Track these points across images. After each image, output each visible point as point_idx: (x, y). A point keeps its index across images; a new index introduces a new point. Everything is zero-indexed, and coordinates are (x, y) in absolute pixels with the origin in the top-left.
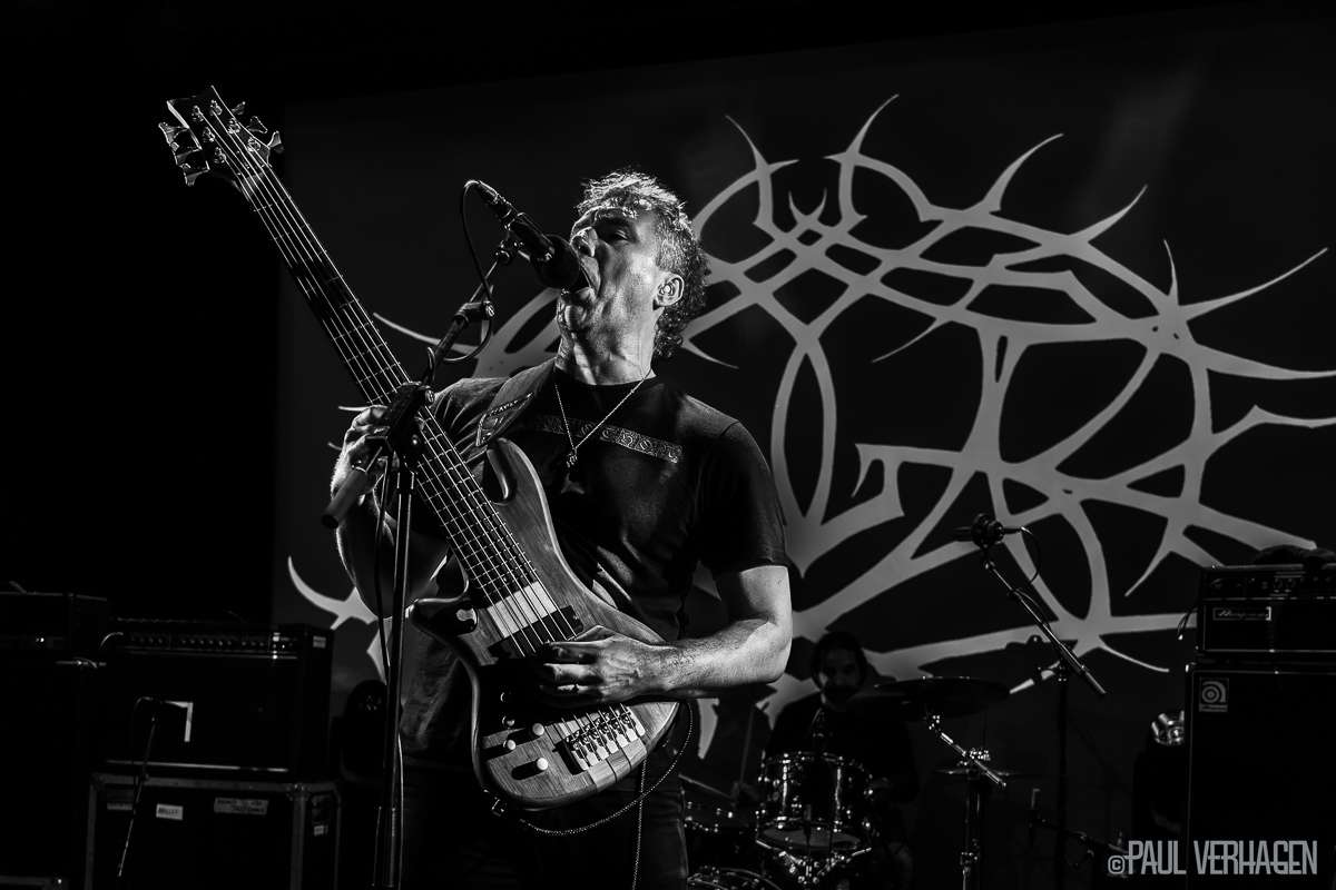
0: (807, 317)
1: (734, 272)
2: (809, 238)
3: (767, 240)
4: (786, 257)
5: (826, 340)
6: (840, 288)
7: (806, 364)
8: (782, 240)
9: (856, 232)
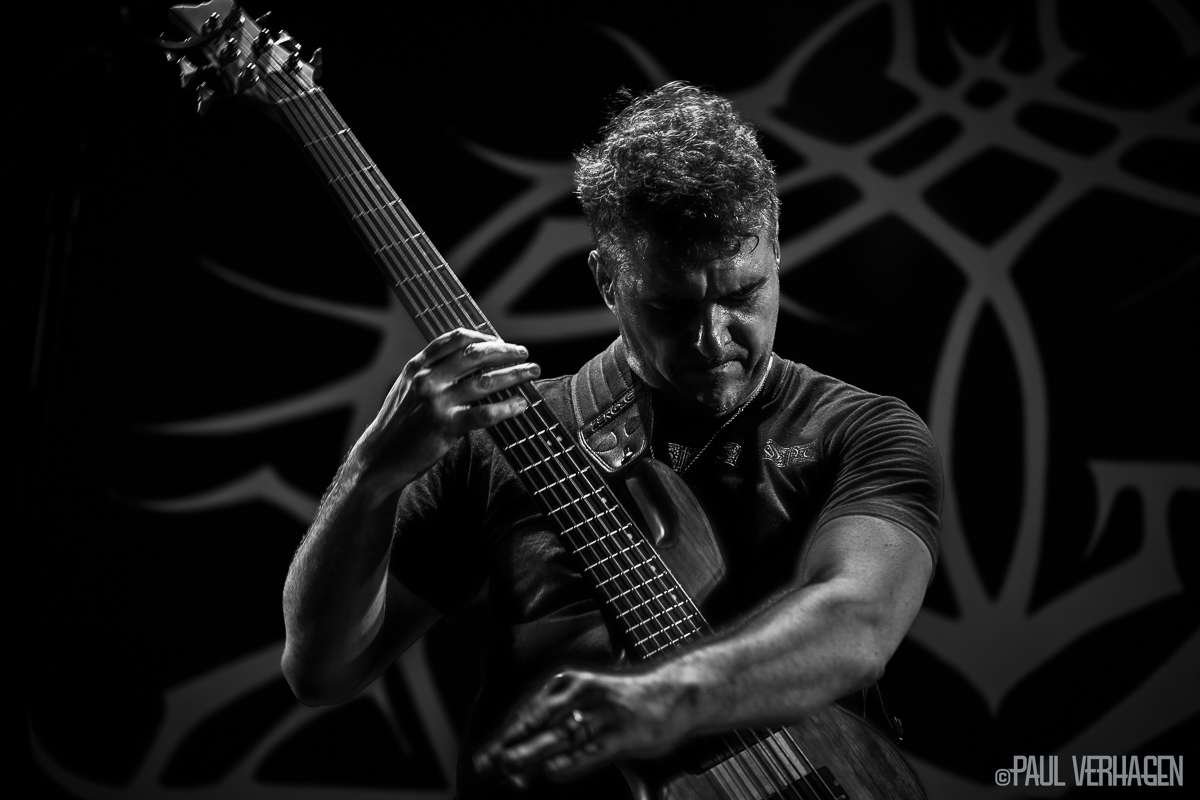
0: (985, 232)
1: (851, 161)
2: (985, 95)
3: (907, 101)
4: (943, 131)
5: (1022, 273)
6: (1044, 180)
7: (988, 318)
8: (934, 102)
9: (1069, 81)
